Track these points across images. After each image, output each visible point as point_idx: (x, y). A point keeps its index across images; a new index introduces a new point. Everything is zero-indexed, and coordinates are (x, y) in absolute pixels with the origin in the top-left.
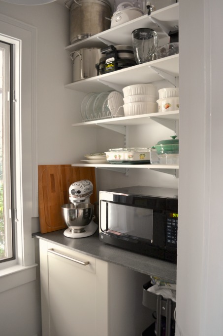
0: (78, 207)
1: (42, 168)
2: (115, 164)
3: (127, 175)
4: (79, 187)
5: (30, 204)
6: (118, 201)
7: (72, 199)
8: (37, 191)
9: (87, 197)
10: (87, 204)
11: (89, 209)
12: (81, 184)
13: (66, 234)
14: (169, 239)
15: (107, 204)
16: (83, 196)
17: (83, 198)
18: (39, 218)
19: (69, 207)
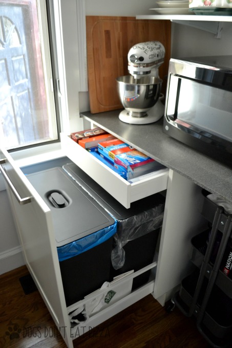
0: (139, 81)
1: (92, 21)
2: (202, 14)
3: (219, 36)
4: (143, 50)
5: (77, 73)
6: (201, 80)
7: (132, 68)
8: (85, 55)
9: (154, 67)
10: (154, 78)
11: (155, 86)
12: (146, 47)
13: (123, 117)
15: (180, 81)
16: (148, 65)
17: (147, 69)
18: (88, 93)
19: (127, 81)
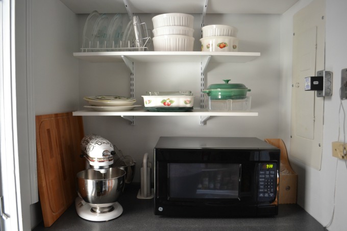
4: (108, 145)
14: (262, 192)
